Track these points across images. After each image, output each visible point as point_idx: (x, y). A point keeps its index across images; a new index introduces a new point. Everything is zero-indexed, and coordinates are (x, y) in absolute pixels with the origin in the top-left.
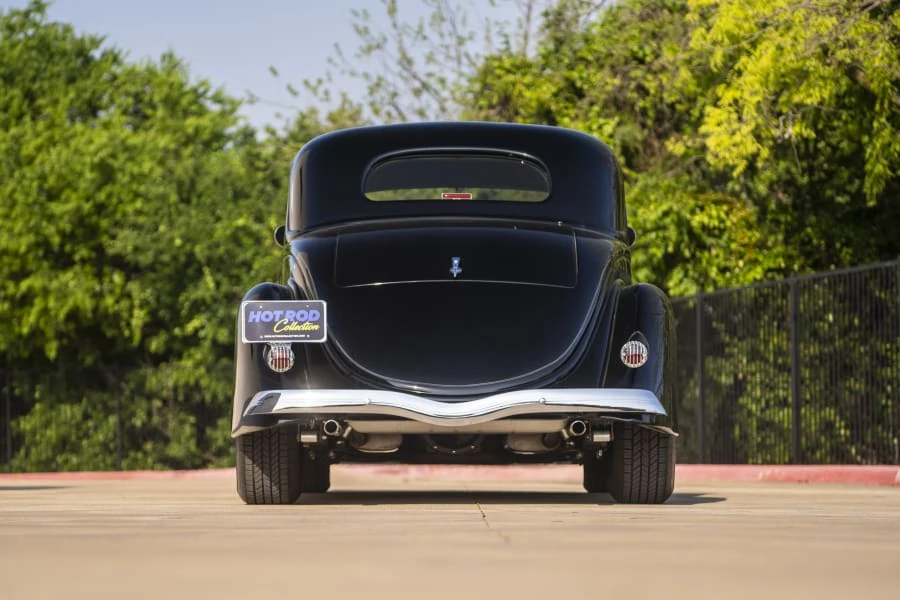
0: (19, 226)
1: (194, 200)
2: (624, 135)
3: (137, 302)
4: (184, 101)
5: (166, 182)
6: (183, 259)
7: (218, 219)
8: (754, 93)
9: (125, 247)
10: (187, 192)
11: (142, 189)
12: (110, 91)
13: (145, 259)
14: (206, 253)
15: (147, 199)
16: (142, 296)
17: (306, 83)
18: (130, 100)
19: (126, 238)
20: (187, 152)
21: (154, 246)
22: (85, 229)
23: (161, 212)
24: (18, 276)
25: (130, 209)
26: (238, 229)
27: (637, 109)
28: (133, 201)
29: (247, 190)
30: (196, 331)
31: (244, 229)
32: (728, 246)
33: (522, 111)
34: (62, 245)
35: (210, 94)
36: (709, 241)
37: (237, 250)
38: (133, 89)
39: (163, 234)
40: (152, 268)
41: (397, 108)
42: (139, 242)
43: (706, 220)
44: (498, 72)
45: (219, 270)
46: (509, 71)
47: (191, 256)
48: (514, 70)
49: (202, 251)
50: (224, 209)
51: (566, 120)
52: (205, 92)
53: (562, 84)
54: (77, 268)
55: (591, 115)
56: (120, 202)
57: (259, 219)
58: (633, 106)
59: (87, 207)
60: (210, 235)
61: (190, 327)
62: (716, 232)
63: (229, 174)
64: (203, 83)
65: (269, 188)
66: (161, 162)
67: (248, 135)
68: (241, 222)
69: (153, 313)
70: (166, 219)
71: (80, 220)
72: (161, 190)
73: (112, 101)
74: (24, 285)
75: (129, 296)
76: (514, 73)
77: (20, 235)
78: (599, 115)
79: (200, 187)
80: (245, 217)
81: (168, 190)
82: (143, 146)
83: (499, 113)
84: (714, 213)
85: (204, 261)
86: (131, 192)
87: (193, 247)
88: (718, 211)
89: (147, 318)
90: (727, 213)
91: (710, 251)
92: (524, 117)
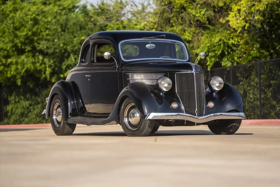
0: (7, 40)
1: (67, 31)
2: (208, 14)
3: (47, 66)
5: (57, 24)
6: (63, 51)
7: (75, 37)
8: (244, 7)
9: (43, 47)
10: (64, 28)
11: (49, 27)
13: (50, 51)
14: (71, 49)
15: (50, 30)
16: (50, 63)
19: (44, 44)
20: (63, 12)
21: (53, 47)
22: (29, 40)
23: (55, 35)
24: (7, 57)
25: (44, 34)
27: (212, 6)
28: (45, 31)
29: (85, 26)
32: (241, 50)
33: (175, 7)
34: (21, 46)
36: (234, 48)
39: (56, 42)
40: (53, 53)
41: (134, 4)
42: (48, 45)
43: (234, 42)
45: (75, 54)
47: (66, 50)
49: (70, 48)
50: (77, 34)
51: (189, 10)
54: (26, 54)
55: (197, 8)
56: (41, 31)
58: (211, 5)
59: (30, 33)
60: (72, 42)
61: (66, 74)
62: (237, 46)
63: (78, 21)
66: (55, 17)
67: (85, 7)
68: (82, 38)
69: (53, 70)
70: (57, 37)
71: (27, 37)
72: (55, 27)
74: (9, 61)
75: (45, 64)
77: (7, 43)
78: (200, 8)
79: (68, 26)
80: (85, 36)
81: (57, 27)
82: (48, 12)
83: (168, 7)
84: (236, 40)
85: (70, 52)
86: (45, 27)
87: (67, 47)
88: (238, 39)
89: (51, 71)
90: (240, 40)
91: (235, 52)
92: (176, 9)
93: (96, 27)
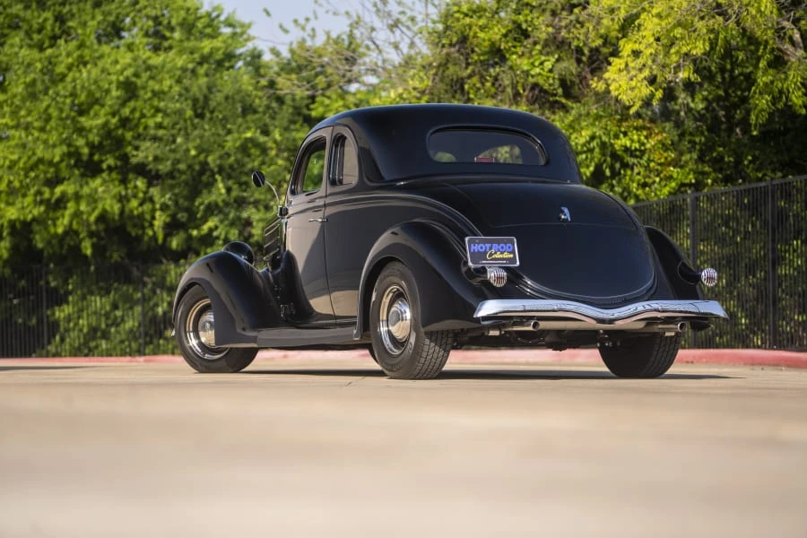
0: (53, 138)
1: (208, 115)
2: (561, 69)
3: (158, 206)
4: (200, 25)
5: (183, 98)
6: (197, 167)
7: (229, 132)
8: (649, 45)
9: (147, 157)
10: (201, 108)
11: (162, 104)
12: (132, 15)
13: (164, 167)
14: (218, 162)
15: (166, 114)
16: (163, 200)
17: (296, 21)
18: (151, 23)
19: (147, 149)
20: (202, 70)
21: (172, 156)
22: (112, 141)
23: (178, 126)
24: (53, 183)
25: (151, 122)
26: (247, 140)
27: (573, 47)
28: (154, 116)
29: (255, 105)
30: (211, 230)
31: (251, 140)
32: (648, 165)
33: (477, 49)
34: (91, 155)
35: (222, 18)
36: (632, 160)
37: (246, 160)
38: (153, 13)
39: (180, 145)
40: (171, 175)
41: (374, 43)
42: (158, 152)
43: (628, 144)
44: (457, 15)
45: (229, 177)
46: (466, 15)
47: (205, 165)
48: (470, 14)
49: (214, 161)
50: (234, 123)
51: (514, 57)
52: (218, 16)
53: (511, 26)
54: (105, 175)
55: (534, 53)
56: (143, 116)
57: (266, 132)
58: (570, 44)
59: (114, 121)
60: (221, 146)
61: (205, 228)
62: (638, 153)
63: (239, 91)
64: (215, 9)
65: (274, 105)
66: (179, 81)
67: (256, 56)
68: (249, 135)
69: (173, 216)
70: (182, 132)
71: (107, 132)
72: (178, 105)
73: (134, 24)
74: (59, 190)
75: (151, 200)
76: (471, 17)
77: (54, 146)
78: (541, 53)
79: (212, 104)
80: (253, 130)
81: (184, 106)
82: (163, 67)
83: (458, 51)
84: (635, 137)
85: (216, 170)
86: (152, 107)
87: (207, 157)
88: (639, 135)
89: (168, 220)
90: (646, 137)
91: (632, 169)
92: (478, 55)
93: (285, 107)
